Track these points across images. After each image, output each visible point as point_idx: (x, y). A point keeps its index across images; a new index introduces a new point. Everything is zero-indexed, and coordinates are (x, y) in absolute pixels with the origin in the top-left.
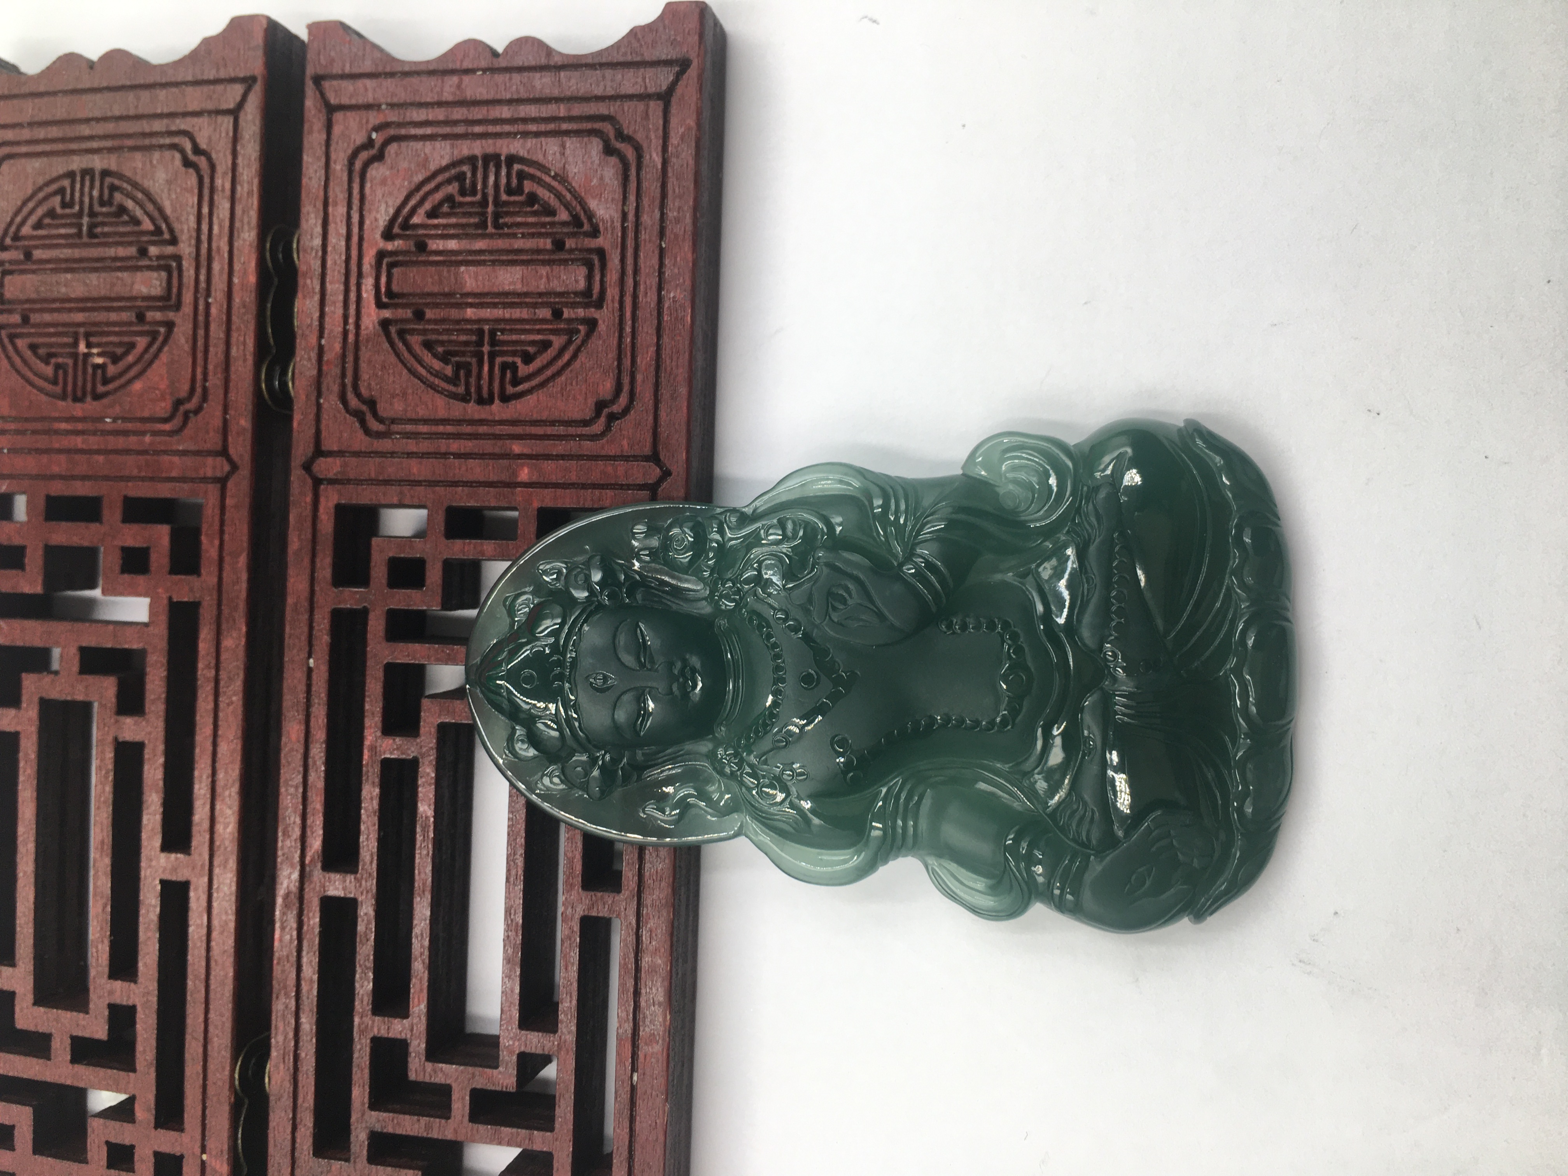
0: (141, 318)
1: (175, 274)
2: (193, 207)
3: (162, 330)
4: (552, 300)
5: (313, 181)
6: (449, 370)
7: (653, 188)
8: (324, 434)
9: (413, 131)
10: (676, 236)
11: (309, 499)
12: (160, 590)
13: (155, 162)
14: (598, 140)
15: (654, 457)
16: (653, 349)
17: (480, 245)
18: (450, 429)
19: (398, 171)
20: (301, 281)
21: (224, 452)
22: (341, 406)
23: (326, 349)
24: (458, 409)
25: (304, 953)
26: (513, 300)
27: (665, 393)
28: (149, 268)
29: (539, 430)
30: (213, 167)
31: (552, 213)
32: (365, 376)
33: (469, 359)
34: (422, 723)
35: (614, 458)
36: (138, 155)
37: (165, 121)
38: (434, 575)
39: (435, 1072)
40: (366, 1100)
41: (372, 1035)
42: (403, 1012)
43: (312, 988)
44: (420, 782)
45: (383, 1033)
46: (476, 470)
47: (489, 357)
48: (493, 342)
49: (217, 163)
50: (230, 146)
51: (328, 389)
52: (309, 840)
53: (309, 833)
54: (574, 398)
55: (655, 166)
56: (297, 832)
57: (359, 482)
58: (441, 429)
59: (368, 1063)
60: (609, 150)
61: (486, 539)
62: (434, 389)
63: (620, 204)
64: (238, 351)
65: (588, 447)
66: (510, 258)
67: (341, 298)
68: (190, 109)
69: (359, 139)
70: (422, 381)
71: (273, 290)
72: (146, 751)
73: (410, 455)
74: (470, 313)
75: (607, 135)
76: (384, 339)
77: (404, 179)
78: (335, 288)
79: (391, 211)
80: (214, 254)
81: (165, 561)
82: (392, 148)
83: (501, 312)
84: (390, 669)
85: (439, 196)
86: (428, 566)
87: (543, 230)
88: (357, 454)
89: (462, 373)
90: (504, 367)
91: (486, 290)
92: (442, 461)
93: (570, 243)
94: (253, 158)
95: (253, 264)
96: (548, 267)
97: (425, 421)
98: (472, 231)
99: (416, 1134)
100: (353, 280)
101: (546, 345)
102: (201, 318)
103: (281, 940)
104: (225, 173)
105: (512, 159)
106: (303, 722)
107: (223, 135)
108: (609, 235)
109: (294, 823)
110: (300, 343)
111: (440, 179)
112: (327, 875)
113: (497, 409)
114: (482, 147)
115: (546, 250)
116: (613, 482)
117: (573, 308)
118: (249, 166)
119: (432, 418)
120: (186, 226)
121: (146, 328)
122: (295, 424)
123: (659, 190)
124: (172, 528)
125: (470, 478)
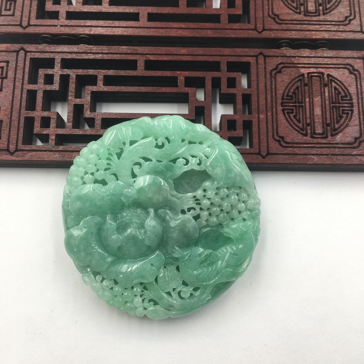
0: (301, 5)
1: (314, 15)
2: (334, 19)
3: (298, 11)
4: (312, 123)
5: (343, 54)
6: (290, 94)
7: (346, 152)
8: (270, 58)
9: (359, 82)
10: (332, 159)
11: (251, 54)
12: (223, 11)
13: (346, 8)
14: (359, 136)
15: (268, 154)
16: (300, 153)
17: (327, 102)
18: (274, 94)
19: (347, 78)
20: (314, 51)
21: (264, 30)
22: (279, 63)
23: (295, 58)
24: (279, 96)
25: (120, 55)
26: (312, 112)
27: (286, 157)
28: (316, 7)
29: (274, 120)
30: (346, 25)
31: (337, 123)
32: (288, 70)
33: (294, 99)
34: (188, 88)
35: (268, 142)
36: (348, 3)
37: (358, 11)
38: (231, 91)
39: (88, 94)
40: (79, 74)
41: (98, 75)
42: (105, 84)
43: (110, 57)
44: (172, 88)
45: (98, 79)
46: (262, 102)
47: (295, 105)
48: (299, 106)
49: (347, 26)
50: (352, 30)
51: (283, 59)
52: (153, 56)
53: (155, 56)
54: (284, 130)
55: (352, 152)
56: (155, 53)
57: (257, 68)
58: (274, 92)
59: (90, 74)
60: (356, 139)
61: (242, 105)
62: (285, 90)
63: (341, 142)
64: (293, 33)
65: (270, 134)
66: (324, 111)
67: (310, 62)
68: (362, 18)
69: (356, 67)
70: (287, 86)
71: (310, 43)
72: (177, 8)
73: (266, 83)
74: (307, 100)
75: (360, 138)
76: (298, 75)
77: (345, 80)
78: (313, 61)
79: (335, 76)
80: (321, 26)
81: (232, 13)
82: (353, 76)
83: (308, 109)
84: (204, 79)
85: (341, 90)
86: (234, 89)
87: (332, 120)
88: (265, 68)
89: (290, 98)
90: (292, 110)
91: (314, 104)
92: (264, 92)
93: (329, 128)
94: (348, 37)
95: (318, 37)
96: (321, 122)
97: (275, 88)
98: (331, 99)
99: (70, 88)
100: (315, 66)
101: (299, 122)
102: (302, 22)
103: (124, 48)
104: (344, 28)
105: (352, 111)
106: (187, 54)
107: (355, 28)
108: (332, 139)
109: (158, 52)
110: (296, 51)
111: (345, 90)
112: (144, 61)
113: (280, 108)
114: (355, 102)
115: (326, 122)
116: (261, 142)
117: (310, 129)
118: (347, 36)
119: (277, 89)
120: (328, 17)
121: (299, 6)
122: (273, 50)
123: (346, 153)
124: (241, 15)
125: (260, 100)
